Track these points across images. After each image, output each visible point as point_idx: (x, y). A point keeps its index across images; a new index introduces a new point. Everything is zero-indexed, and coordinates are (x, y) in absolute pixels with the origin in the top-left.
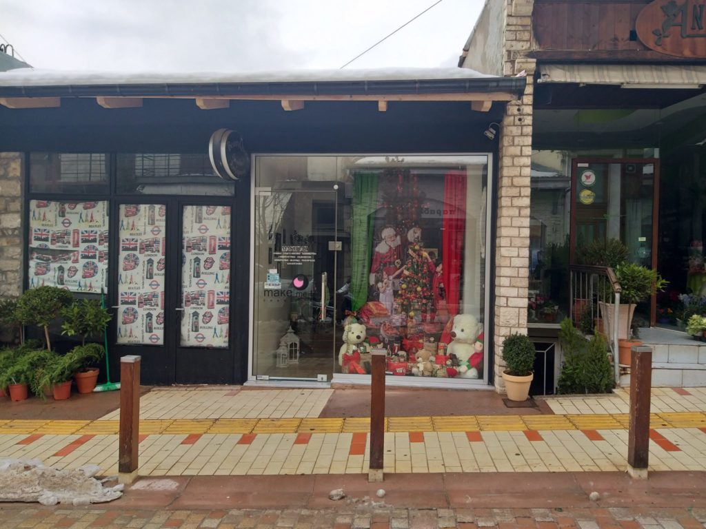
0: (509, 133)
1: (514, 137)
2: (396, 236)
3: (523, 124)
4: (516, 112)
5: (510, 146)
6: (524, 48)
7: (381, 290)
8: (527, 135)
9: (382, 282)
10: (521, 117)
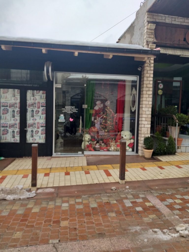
0: (146, 69)
1: (148, 71)
2: (101, 104)
3: (151, 66)
4: (149, 62)
5: (147, 73)
6: (152, 40)
7: (96, 123)
8: (152, 70)
9: (96, 120)
10: (150, 64)
